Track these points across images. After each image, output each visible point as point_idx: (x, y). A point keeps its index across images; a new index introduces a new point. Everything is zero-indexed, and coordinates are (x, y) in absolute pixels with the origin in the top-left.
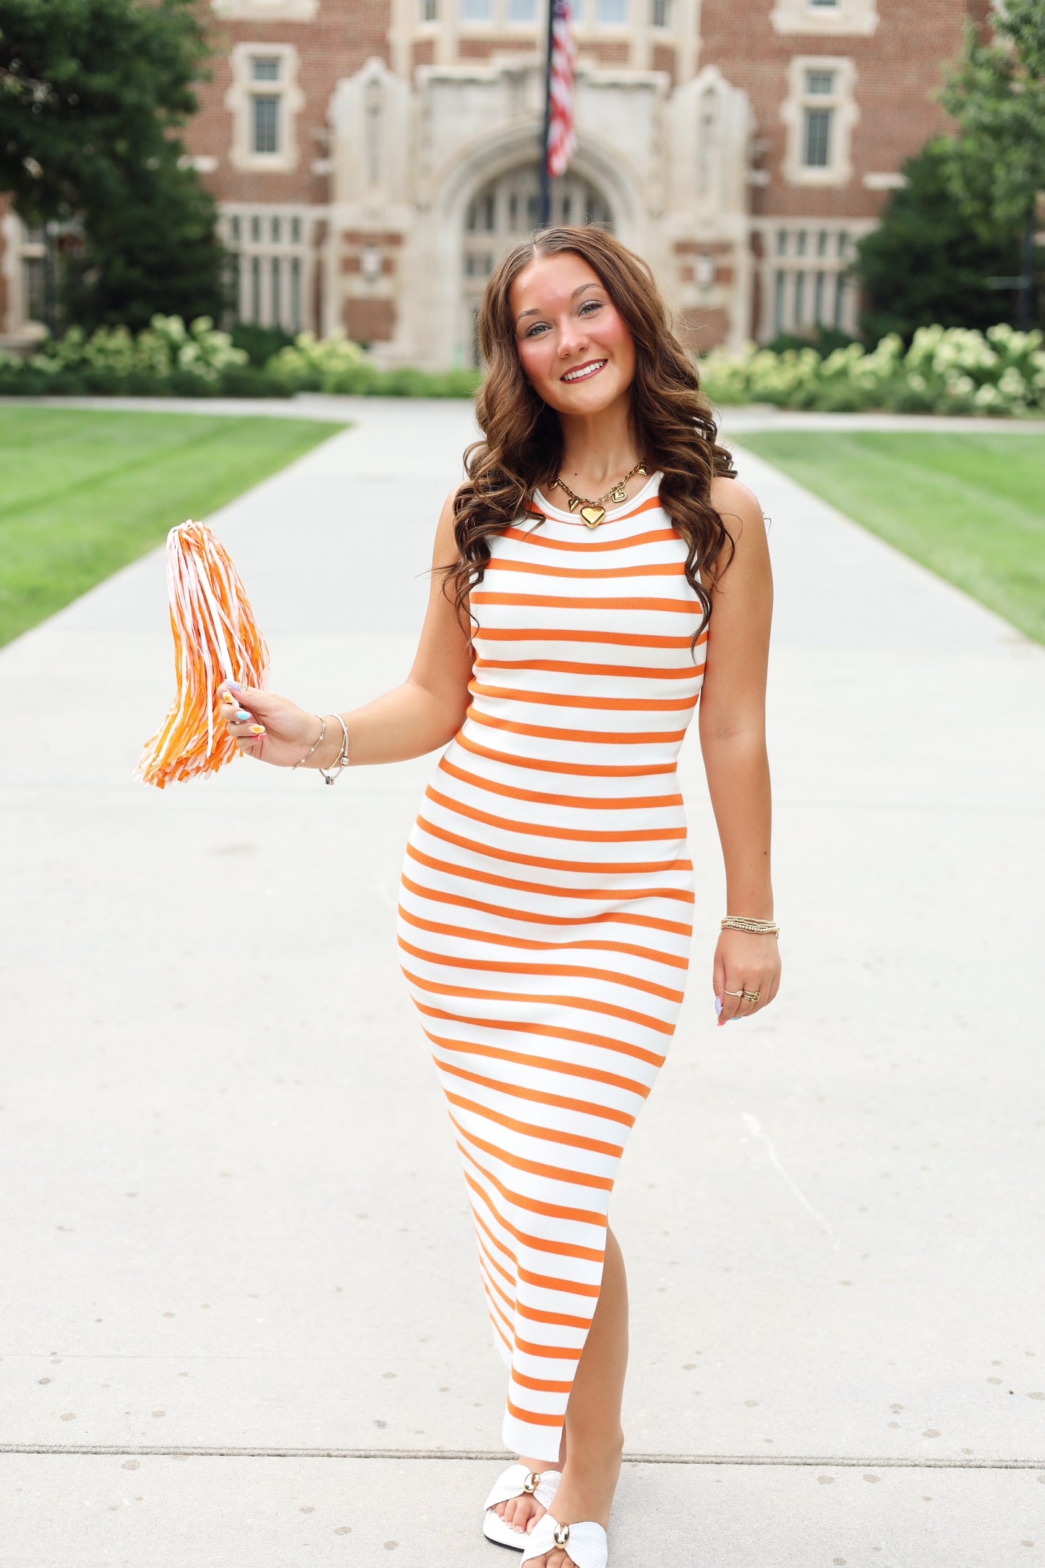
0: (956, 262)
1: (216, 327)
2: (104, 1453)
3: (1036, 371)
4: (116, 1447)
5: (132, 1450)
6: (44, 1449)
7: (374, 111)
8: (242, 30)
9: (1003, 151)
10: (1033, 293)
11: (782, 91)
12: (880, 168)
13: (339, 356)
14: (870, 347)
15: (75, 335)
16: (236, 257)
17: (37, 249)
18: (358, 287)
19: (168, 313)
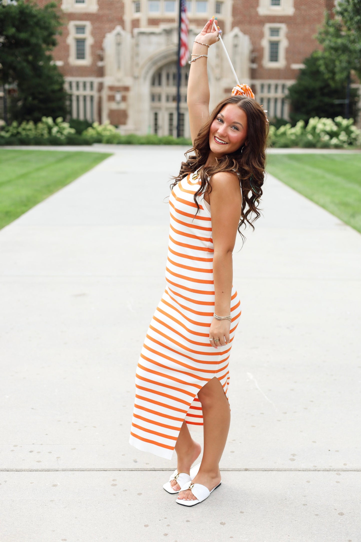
0: (323, 94)
1: (64, 121)
2: (51, 471)
3: (352, 132)
4: (55, 469)
6: (32, 470)
7: (119, 44)
8: (72, 16)
9: (339, 56)
10: (350, 105)
11: (262, 35)
12: (296, 62)
13: (107, 130)
14: (293, 125)
15: (15, 124)
16: (71, 96)
17: (1, 94)
18: (114, 106)
19: (47, 116)
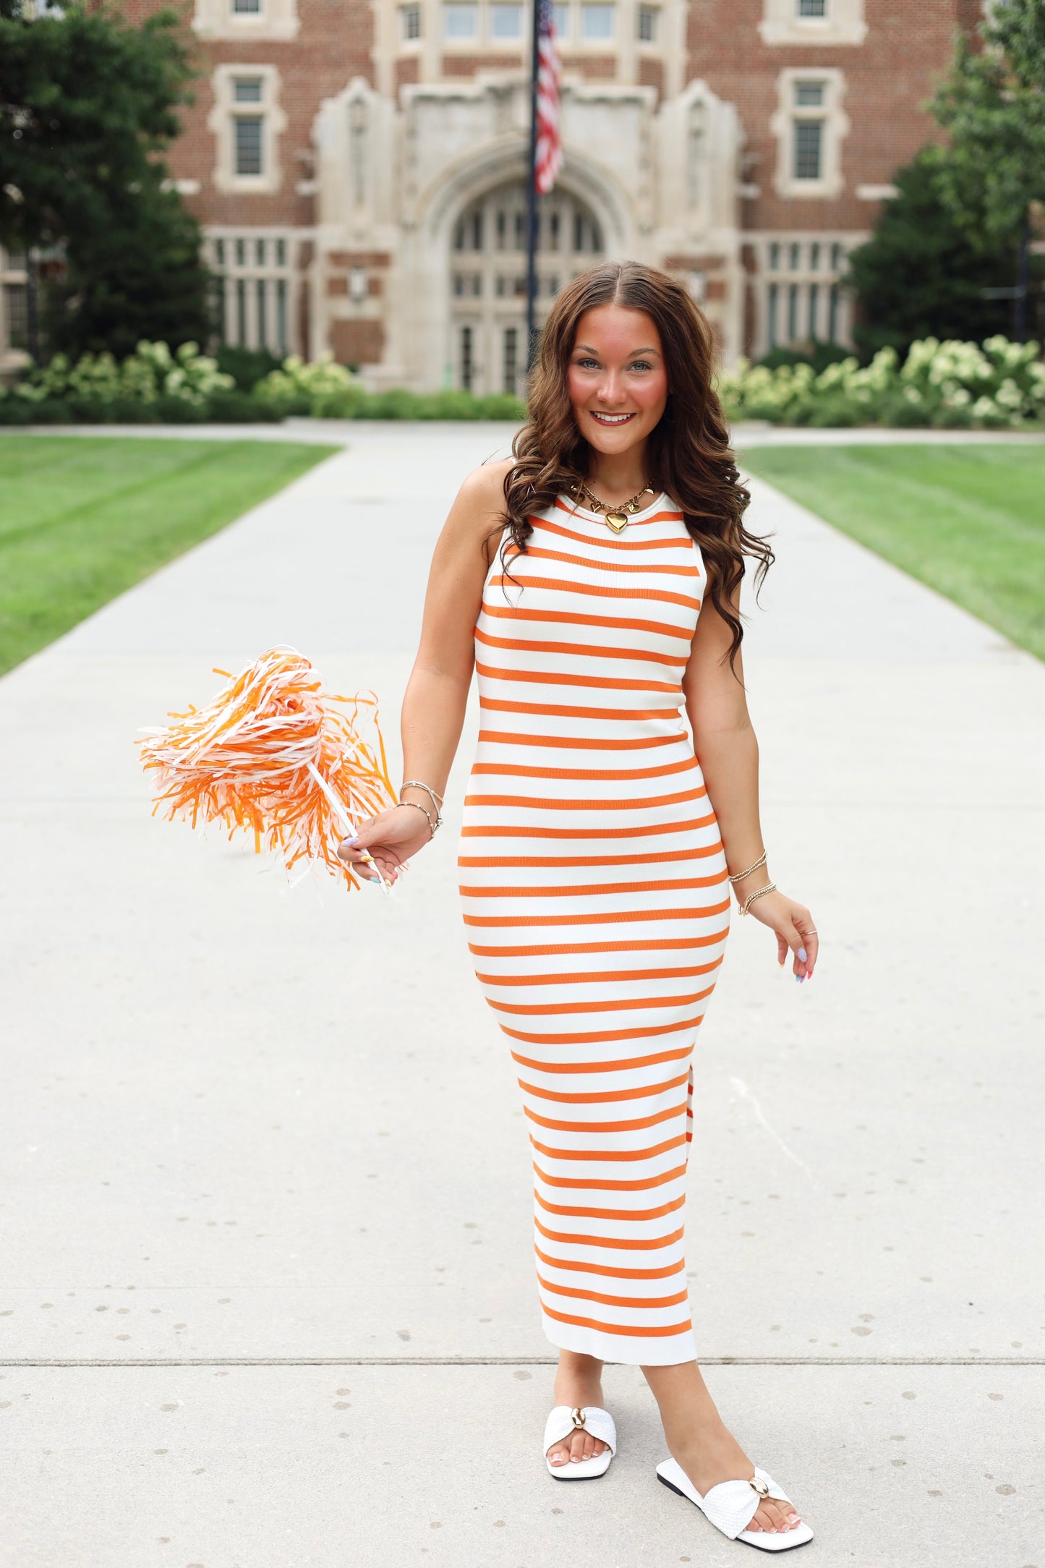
0: (951, 273)
1: (202, 352)
2: (158, 1365)
3: (1034, 381)
5: (184, 1362)
7: (358, 130)
8: (224, 51)
9: (996, 161)
10: (1031, 302)
11: (772, 104)
12: (873, 180)
13: (327, 379)
14: (865, 362)
15: (59, 362)
16: (220, 280)
17: (19, 276)
18: (345, 309)
19: (153, 339)
